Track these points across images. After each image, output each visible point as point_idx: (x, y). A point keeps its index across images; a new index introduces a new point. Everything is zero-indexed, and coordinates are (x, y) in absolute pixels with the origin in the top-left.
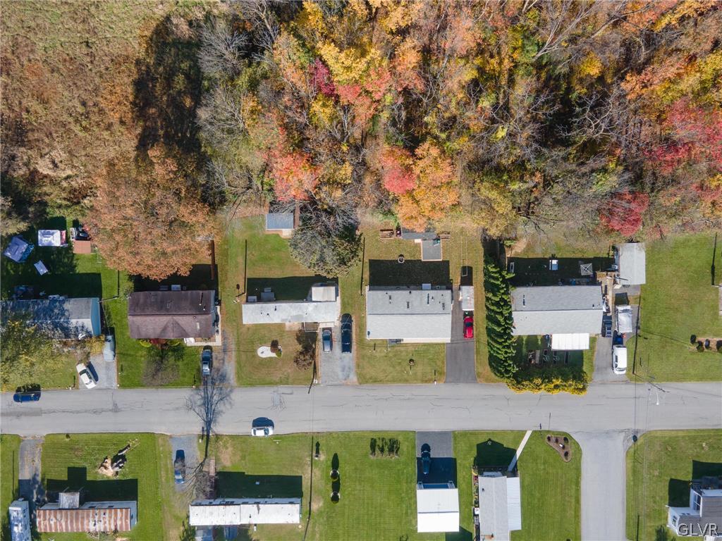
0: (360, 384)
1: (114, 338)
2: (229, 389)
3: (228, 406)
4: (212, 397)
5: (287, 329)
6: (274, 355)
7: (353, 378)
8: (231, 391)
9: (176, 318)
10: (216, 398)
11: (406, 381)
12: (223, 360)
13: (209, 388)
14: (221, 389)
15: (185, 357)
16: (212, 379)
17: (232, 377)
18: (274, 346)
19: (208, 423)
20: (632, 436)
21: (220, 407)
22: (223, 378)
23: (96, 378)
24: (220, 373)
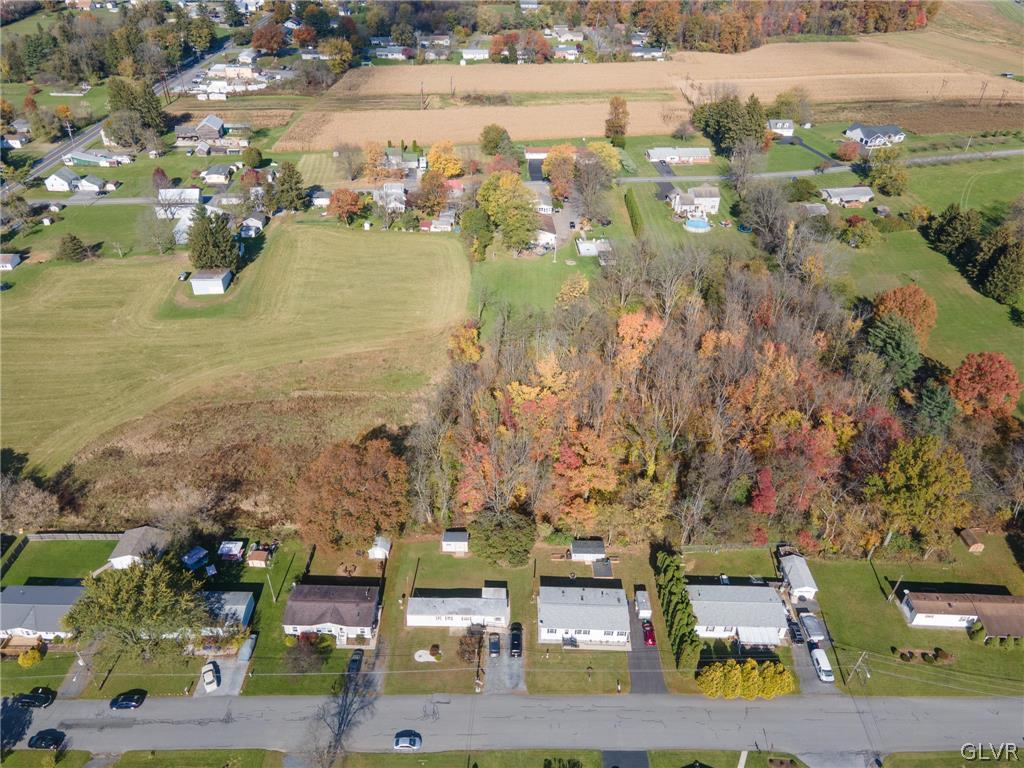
0: (531, 693)
1: (257, 638)
2: (374, 696)
3: (369, 716)
4: (351, 705)
5: (451, 634)
6: (432, 659)
7: (523, 687)
8: (376, 699)
9: (337, 605)
10: (355, 706)
11: (584, 691)
12: (374, 664)
13: (350, 695)
14: (364, 696)
15: (330, 661)
16: (356, 685)
17: (379, 683)
18: (435, 649)
19: (338, 736)
20: (873, 760)
21: (359, 717)
22: (369, 683)
23: (219, 681)
24: (366, 679)
